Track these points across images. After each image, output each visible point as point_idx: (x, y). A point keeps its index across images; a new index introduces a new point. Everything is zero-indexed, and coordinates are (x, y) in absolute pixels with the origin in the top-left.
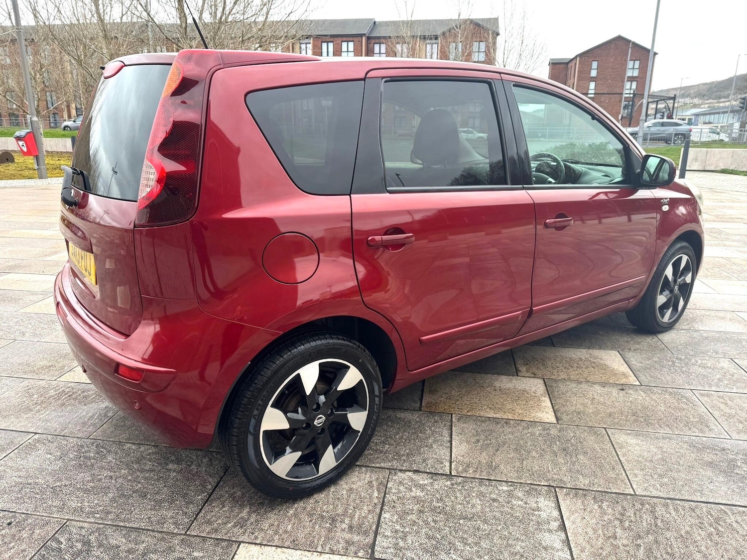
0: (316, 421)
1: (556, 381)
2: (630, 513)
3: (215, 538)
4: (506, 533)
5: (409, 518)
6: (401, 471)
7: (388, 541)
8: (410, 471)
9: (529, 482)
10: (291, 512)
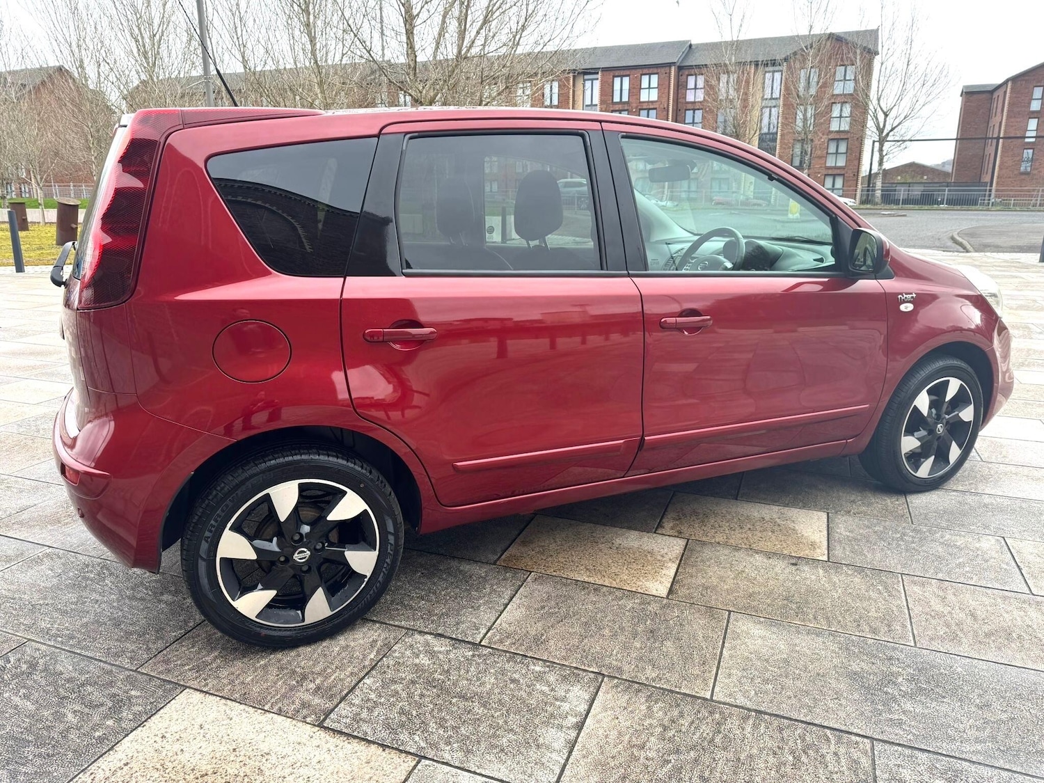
0: (296, 555)
1: (704, 544)
2: (685, 722)
3: (162, 679)
4: (501, 722)
5: (393, 687)
6: (420, 632)
7: (351, 710)
8: (431, 634)
9: (575, 665)
10: (262, 662)
